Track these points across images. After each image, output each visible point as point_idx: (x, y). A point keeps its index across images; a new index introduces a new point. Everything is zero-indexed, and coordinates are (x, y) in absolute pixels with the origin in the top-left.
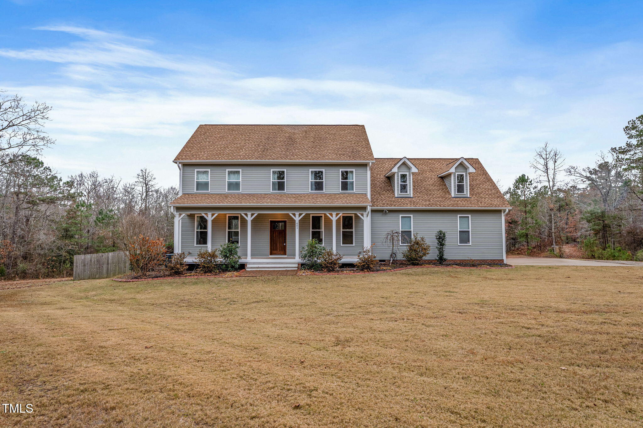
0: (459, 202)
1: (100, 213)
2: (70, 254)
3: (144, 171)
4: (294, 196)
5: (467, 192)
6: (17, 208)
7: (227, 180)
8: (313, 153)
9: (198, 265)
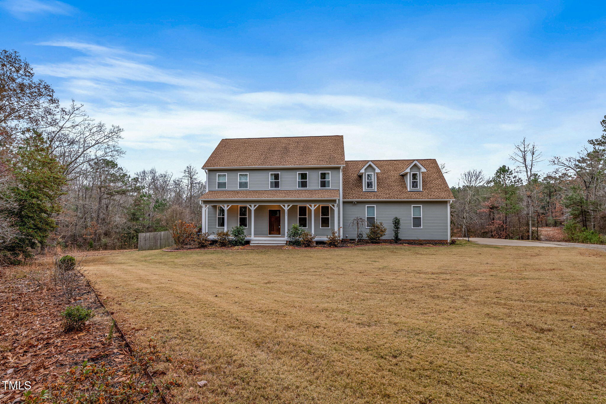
0: (413, 195)
1: (157, 202)
2: (136, 232)
3: (189, 167)
4: (285, 192)
5: (420, 187)
6: (100, 198)
7: (239, 181)
8: (300, 160)
9: (217, 241)
